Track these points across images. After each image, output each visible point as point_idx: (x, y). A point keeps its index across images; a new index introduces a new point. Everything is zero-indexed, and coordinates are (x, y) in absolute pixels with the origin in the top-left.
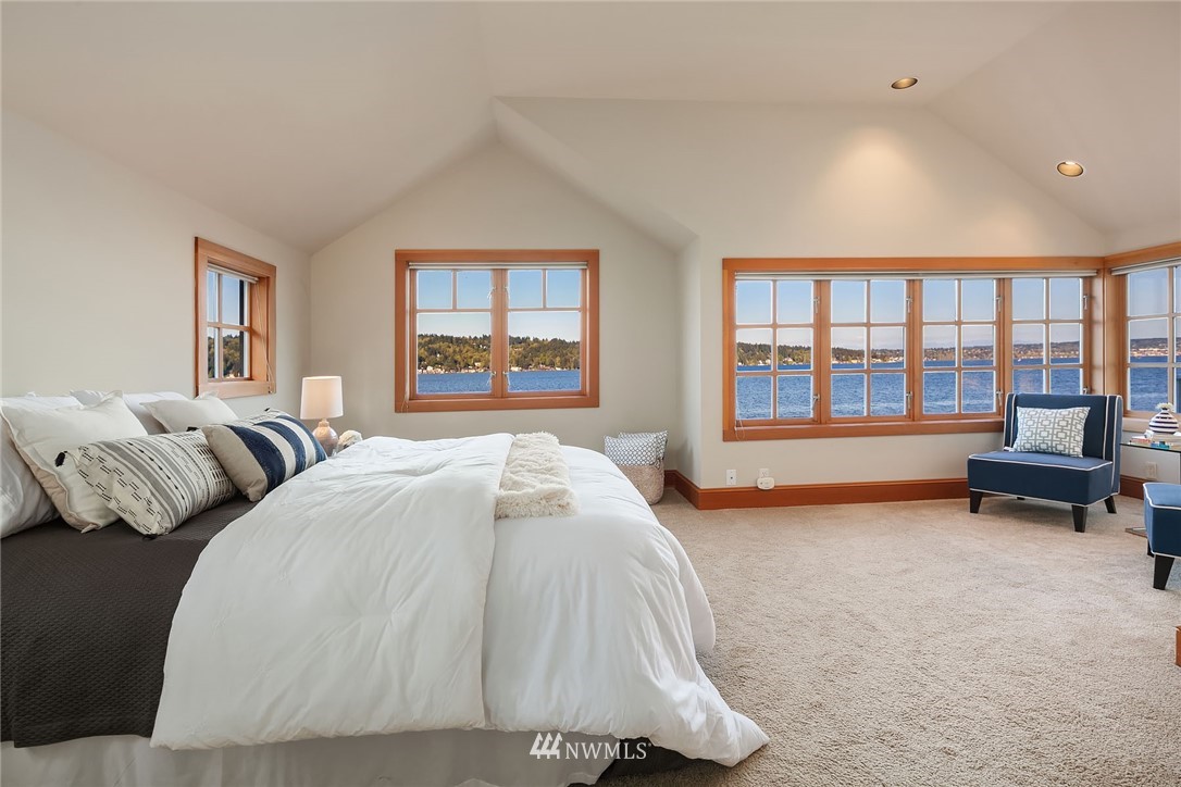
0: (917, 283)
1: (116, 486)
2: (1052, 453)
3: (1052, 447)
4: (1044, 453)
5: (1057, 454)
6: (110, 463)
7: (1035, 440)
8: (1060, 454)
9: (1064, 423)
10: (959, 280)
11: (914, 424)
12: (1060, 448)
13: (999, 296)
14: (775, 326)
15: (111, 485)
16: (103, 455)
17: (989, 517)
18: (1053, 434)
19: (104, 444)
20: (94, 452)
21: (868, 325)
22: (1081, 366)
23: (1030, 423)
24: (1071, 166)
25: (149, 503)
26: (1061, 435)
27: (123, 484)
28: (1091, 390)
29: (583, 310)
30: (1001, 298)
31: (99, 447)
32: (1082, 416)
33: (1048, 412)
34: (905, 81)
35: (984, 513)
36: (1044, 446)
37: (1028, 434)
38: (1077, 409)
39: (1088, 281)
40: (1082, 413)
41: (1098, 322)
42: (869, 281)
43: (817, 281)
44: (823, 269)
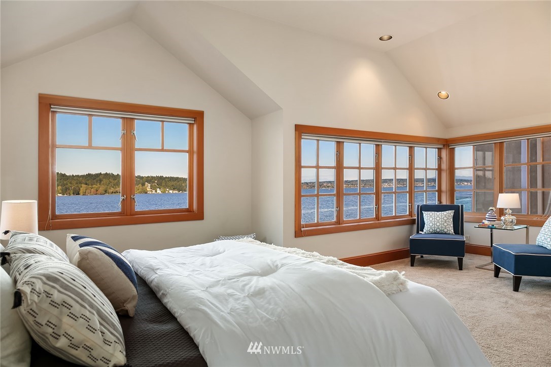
0: (380, 146)
1: (66, 320)
2: (442, 233)
3: (442, 230)
4: (438, 233)
5: (444, 234)
6: (57, 296)
7: (435, 227)
8: (445, 233)
9: (445, 218)
10: (396, 146)
11: (378, 222)
12: (446, 230)
13: (410, 155)
14: (318, 167)
15: (60, 320)
16: (47, 288)
17: (419, 267)
18: (442, 224)
19: (44, 275)
20: (39, 286)
21: (359, 168)
22: (437, 191)
23: (431, 219)
24: (444, 93)
25: (103, 333)
26: (446, 224)
27: (74, 317)
28: (441, 202)
29: (190, 152)
30: (411, 157)
31: (41, 279)
32: (452, 214)
33: (438, 213)
34: (386, 37)
35: (416, 266)
36: (438, 230)
37: (431, 224)
38: (450, 211)
39: (439, 149)
40: (451, 213)
41: (444, 170)
42: (360, 144)
43: (338, 142)
44: (340, 135)
